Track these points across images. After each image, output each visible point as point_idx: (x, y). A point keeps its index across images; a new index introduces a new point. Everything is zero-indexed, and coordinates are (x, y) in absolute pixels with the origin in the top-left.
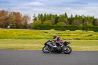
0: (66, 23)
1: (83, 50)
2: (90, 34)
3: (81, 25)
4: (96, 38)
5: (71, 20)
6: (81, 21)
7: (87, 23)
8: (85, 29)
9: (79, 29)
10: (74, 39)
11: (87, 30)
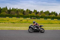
0: (6, 13)
1: (17, 29)
2: (21, 20)
3: (16, 14)
4: (24, 22)
5: (10, 11)
6: (16, 12)
7: (20, 13)
8: (18, 16)
9: (15, 17)
10: (11, 23)
11: (19, 18)
